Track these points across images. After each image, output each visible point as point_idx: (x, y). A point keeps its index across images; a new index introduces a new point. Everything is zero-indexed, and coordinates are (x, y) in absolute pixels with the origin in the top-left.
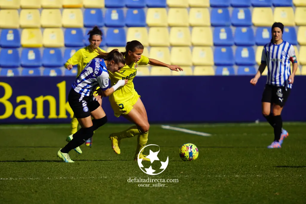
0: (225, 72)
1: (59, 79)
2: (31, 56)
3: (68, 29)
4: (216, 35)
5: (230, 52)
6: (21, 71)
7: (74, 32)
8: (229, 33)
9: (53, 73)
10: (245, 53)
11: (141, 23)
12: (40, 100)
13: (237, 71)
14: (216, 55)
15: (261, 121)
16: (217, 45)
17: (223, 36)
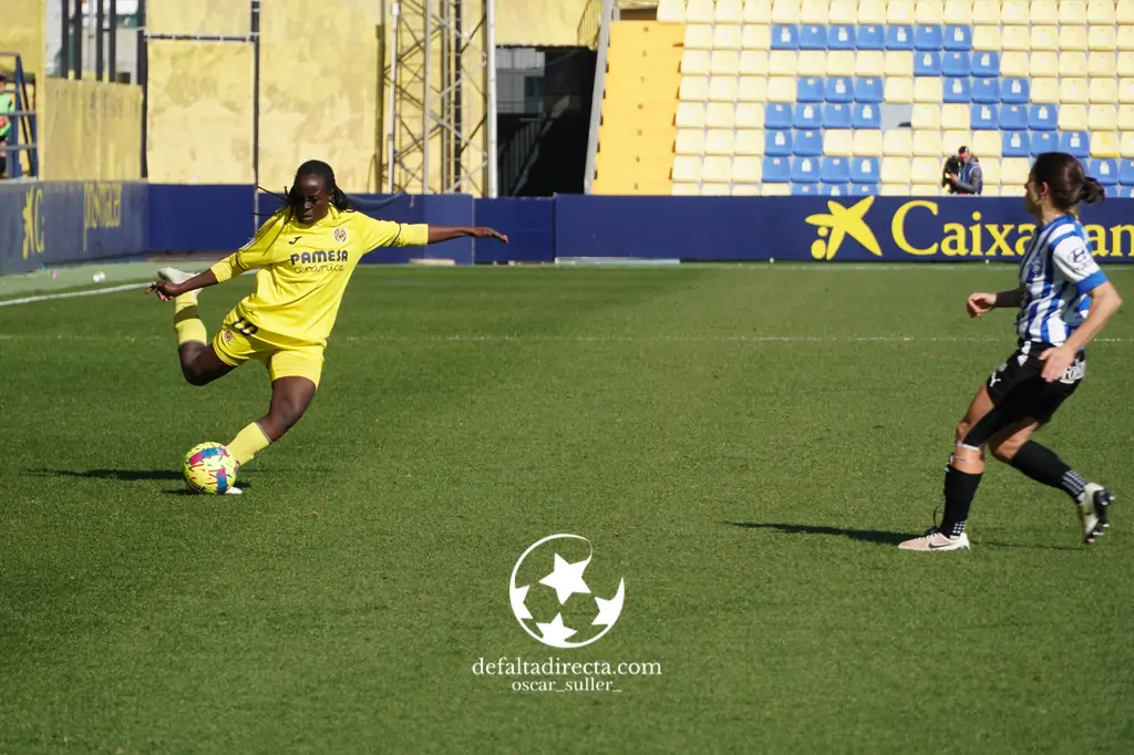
2: (1105, 169)
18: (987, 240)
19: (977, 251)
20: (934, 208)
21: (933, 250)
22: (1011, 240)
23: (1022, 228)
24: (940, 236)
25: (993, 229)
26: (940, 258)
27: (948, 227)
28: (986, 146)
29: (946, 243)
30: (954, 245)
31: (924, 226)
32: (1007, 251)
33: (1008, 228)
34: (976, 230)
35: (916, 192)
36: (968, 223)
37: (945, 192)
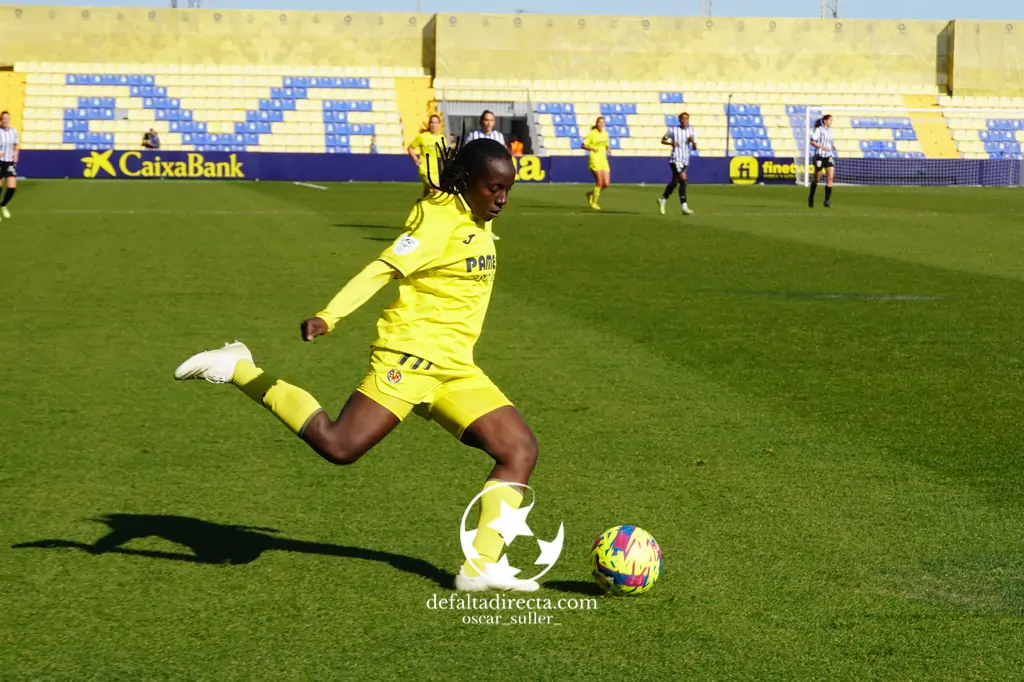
0: (332, 151)
1: (231, 153)
2: (214, 138)
3: (236, 123)
4: (327, 128)
5: (334, 139)
6: (208, 148)
7: (240, 125)
8: (334, 127)
9: (227, 149)
10: (344, 139)
11: (280, 119)
12: (220, 165)
13: (339, 150)
14: (327, 140)
15: (355, 179)
16: (328, 134)
17: (331, 129)
18: (162, 169)
19: (158, 174)
20: (139, 155)
21: (137, 174)
22: (173, 168)
23: (178, 164)
24: (141, 167)
25: (164, 164)
26: (141, 177)
27: (145, 163)
28: (162, 129)
29: (144, 170)
30: (147, 171)
31: (134, 163)
32: (171, 174)
33: (172, 164)
34: (157, 165)
35: (132, 148)
36: (154, 161)
37: (144, 148)
